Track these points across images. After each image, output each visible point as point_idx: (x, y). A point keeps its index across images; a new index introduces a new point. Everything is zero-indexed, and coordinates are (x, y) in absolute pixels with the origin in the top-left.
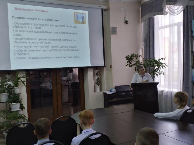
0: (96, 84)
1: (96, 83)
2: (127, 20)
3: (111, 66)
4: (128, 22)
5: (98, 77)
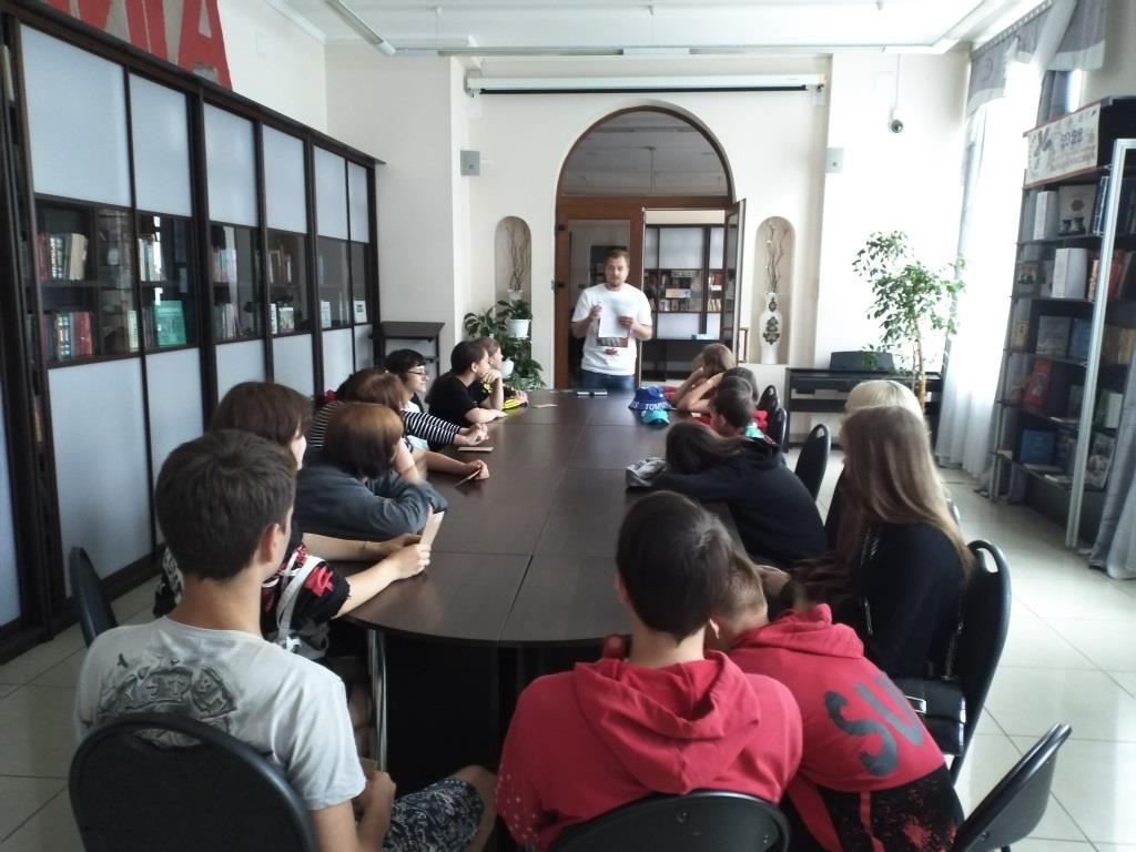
0: (763, 340)
1: (765, 336)
2: (901, 119)
4: (901, 125)
5: (773, 318)
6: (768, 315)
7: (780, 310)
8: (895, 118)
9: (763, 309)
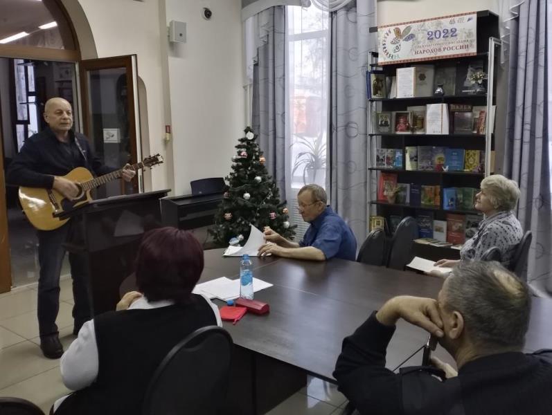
2: (210, 8)
3: (169, 127)
4: (210, 12)
8: (206, 6)
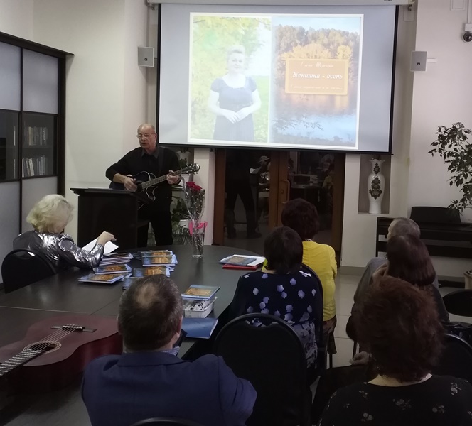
1: (371, 192)
5: (376, 179)
6: (373, 177)
7: (383, 173)
8: (466, 30)
9: (370, 173)
